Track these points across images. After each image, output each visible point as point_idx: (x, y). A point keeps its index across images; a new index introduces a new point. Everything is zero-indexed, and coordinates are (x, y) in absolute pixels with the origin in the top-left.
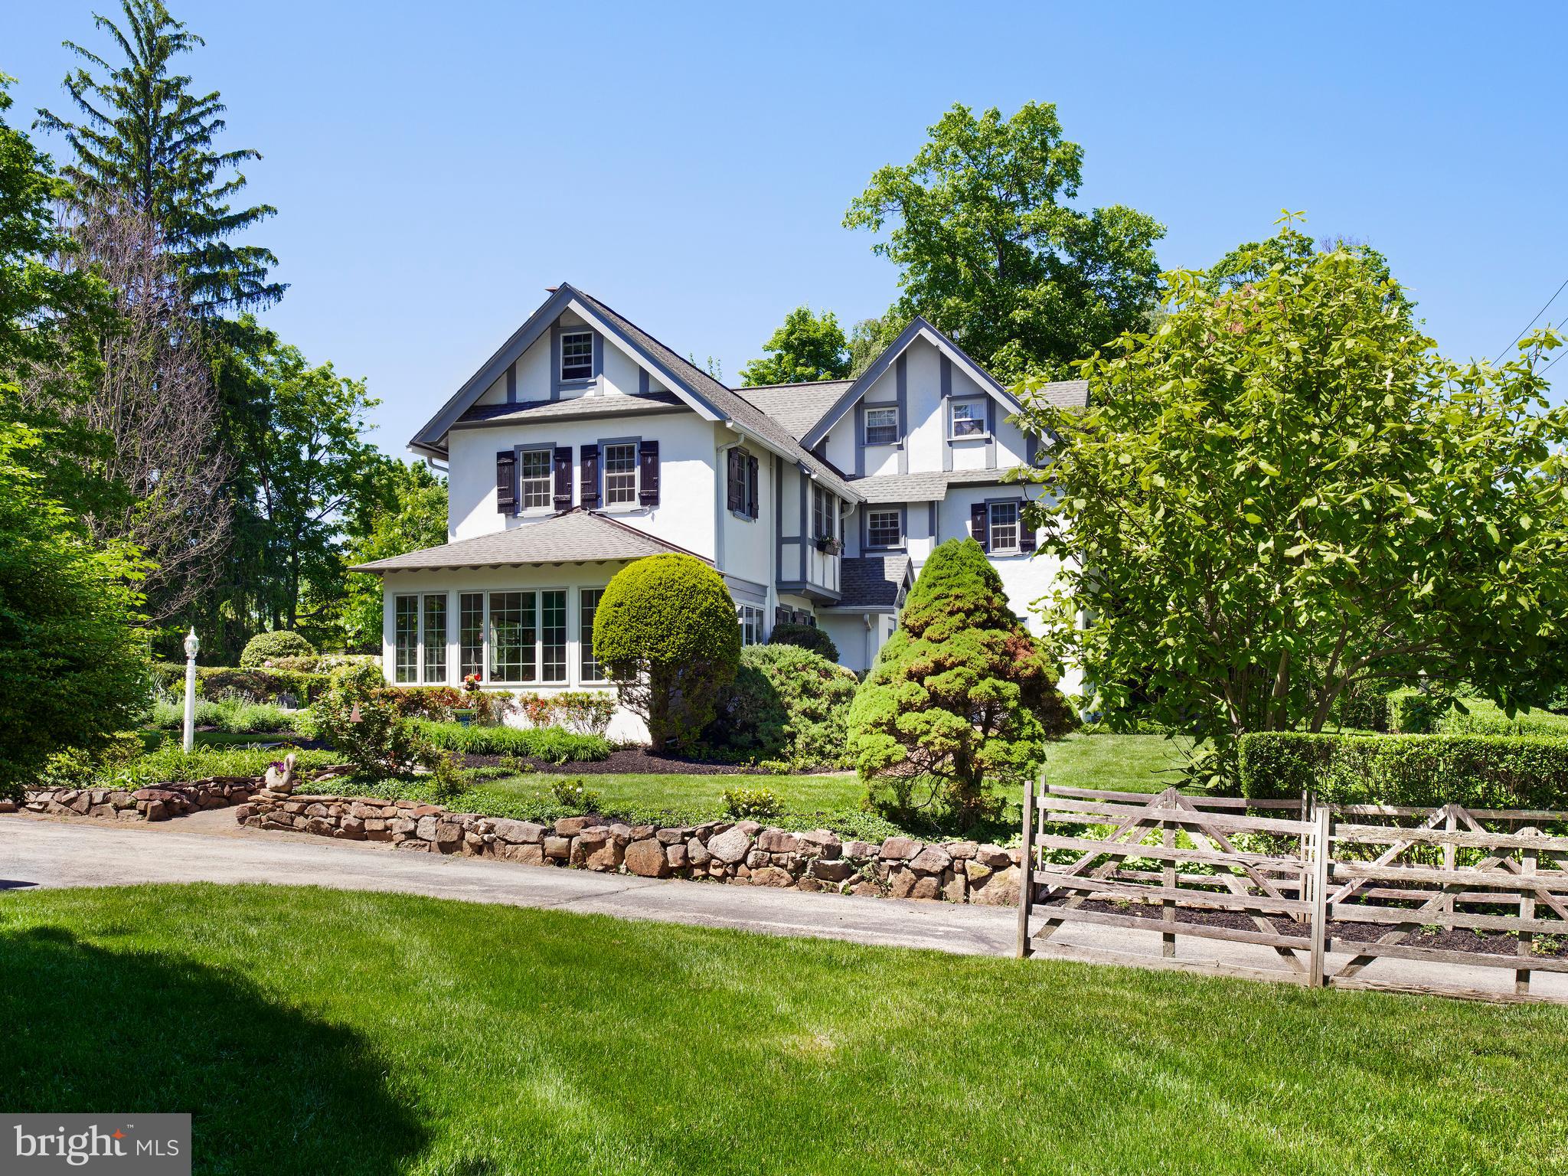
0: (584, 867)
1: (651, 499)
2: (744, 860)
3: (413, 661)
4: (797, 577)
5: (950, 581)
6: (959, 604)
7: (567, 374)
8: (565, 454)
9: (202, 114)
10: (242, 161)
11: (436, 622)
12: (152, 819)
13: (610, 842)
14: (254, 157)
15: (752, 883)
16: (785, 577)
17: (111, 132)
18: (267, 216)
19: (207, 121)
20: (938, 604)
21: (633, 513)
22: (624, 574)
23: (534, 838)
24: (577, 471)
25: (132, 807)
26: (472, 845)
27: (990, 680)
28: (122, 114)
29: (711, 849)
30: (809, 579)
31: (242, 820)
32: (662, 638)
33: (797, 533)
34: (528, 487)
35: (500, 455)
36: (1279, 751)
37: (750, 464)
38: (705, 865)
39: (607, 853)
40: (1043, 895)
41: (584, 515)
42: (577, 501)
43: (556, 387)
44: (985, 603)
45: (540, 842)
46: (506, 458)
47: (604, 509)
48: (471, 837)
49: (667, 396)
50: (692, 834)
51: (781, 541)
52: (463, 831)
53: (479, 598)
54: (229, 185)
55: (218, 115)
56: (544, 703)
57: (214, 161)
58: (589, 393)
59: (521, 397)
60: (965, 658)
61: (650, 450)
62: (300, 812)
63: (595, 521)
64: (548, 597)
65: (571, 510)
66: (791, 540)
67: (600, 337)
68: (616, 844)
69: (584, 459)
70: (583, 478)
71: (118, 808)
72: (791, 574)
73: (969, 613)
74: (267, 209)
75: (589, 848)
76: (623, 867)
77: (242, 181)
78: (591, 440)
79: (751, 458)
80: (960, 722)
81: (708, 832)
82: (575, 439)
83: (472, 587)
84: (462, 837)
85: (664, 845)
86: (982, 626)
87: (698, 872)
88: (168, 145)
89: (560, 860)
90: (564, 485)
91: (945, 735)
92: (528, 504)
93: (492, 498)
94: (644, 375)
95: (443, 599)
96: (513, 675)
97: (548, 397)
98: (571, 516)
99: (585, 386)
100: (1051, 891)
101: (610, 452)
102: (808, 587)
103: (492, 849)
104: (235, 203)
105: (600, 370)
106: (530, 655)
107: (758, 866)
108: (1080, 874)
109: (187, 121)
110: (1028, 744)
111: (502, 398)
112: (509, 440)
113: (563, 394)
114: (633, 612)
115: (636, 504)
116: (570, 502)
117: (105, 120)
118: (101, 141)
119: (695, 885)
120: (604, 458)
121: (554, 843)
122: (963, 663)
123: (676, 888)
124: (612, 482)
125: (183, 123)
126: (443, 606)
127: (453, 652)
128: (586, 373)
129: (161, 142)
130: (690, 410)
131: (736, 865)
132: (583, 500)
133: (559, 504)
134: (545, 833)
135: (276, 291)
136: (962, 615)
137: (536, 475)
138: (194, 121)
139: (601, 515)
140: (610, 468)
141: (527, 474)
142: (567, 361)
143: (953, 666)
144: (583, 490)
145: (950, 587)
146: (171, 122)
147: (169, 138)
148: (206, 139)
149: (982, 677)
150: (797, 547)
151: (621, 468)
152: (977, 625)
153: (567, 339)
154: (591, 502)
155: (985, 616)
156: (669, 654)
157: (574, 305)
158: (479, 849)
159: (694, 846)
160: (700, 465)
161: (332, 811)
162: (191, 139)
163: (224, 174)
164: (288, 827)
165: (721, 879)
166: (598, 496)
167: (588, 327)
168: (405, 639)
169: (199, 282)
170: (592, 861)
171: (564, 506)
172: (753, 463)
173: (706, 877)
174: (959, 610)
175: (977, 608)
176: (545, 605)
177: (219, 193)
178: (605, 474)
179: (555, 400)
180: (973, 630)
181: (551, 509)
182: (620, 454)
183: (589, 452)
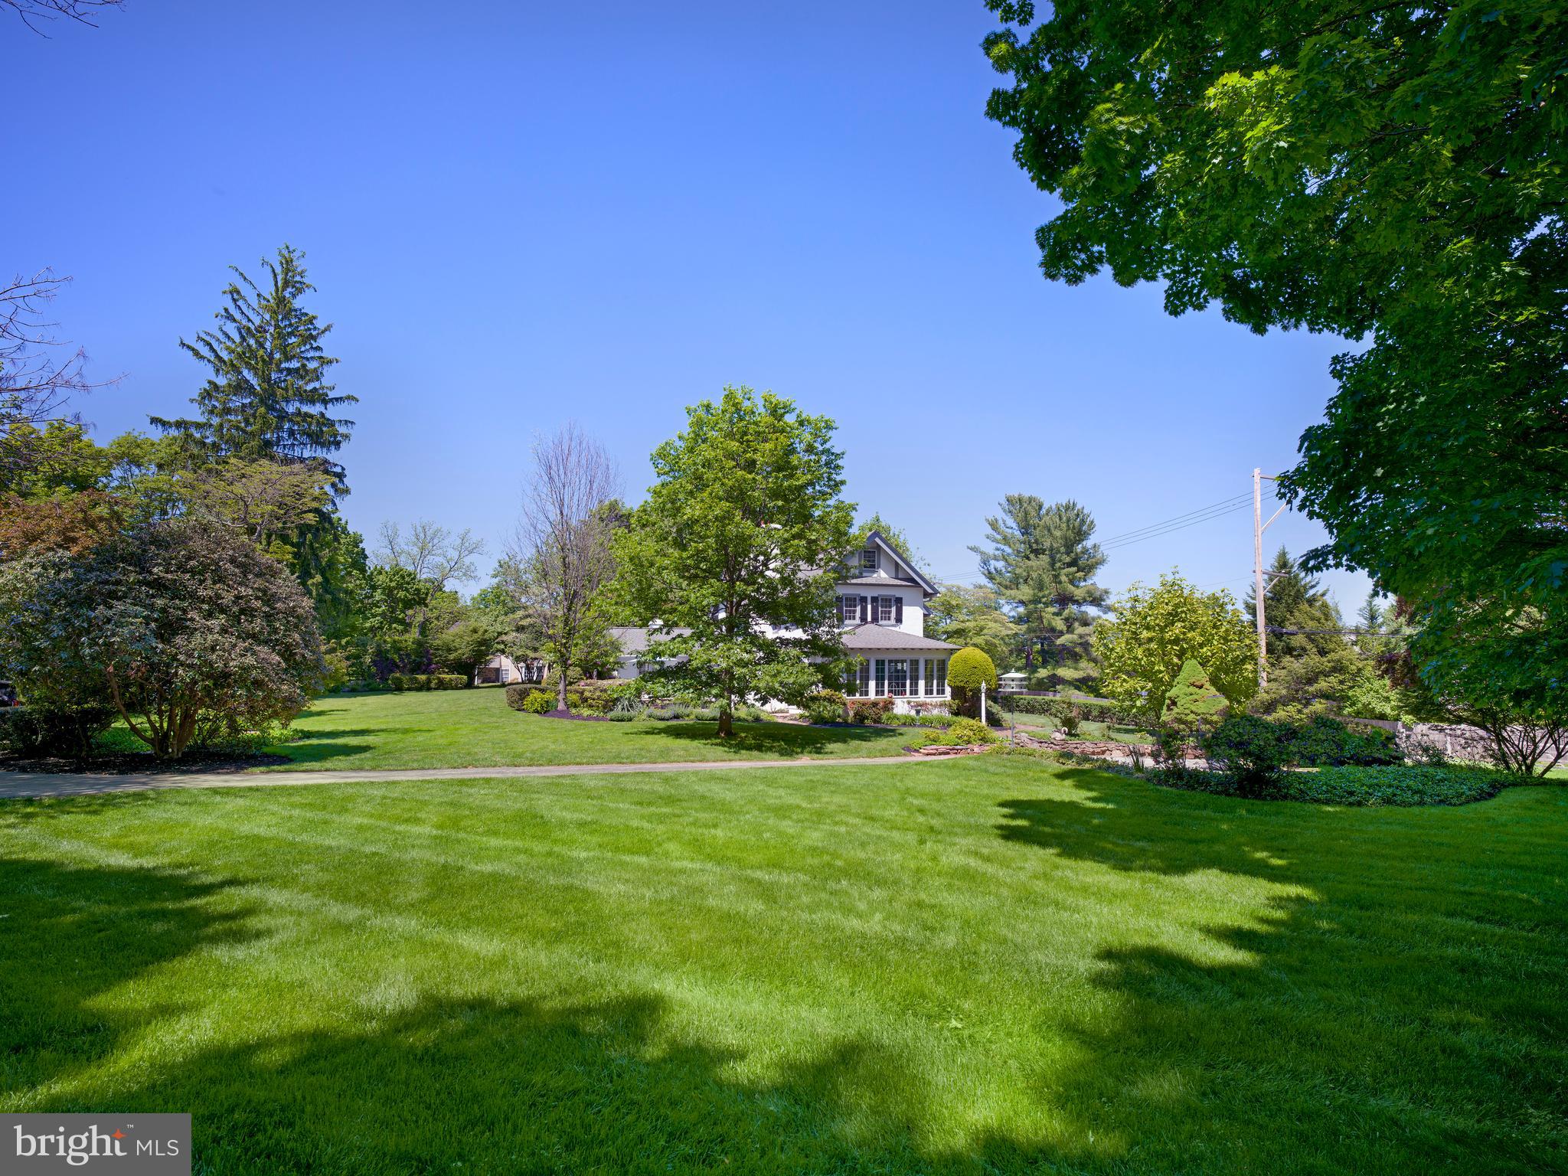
1: (899, 620)
7: (869, 566)
8: (864, 600)
21: (892, 625)
24: (869, 607)
34: (847, 611)
41: (872, 626)
42: (869, 619)
43: (861, 571)
47: (880, 623)
49: (912, 580)
53: (883, 661)
58: (875, 576)
61: (899, 601)
63: (877, 627)
64: (911, 661)
65: (867, 623)
67: (884, 551)
69: (872, 602)
70: (872, 610)
78: (875, 595)
82: (869, 594)
83: (880, 657)
90: (864, 612)
94: (897, 570)
96: (897, 692)
98: (866, 625)
99: (873, 572)
101: (883, 600)
105: (879, 567)
106: (904, 685)
113: (864, 575)
115: (893, 622)
116: (866, 619)
120: (881, 603)
124: (883, 612)
128: (873, 566)
130: (920, 586)
132: (872, 619)
133: (862, 620)
137: (853, 607)
139: (879, 626)
140: (883, 606)
141: (846, 606)
144: (872, 615)
151: (887, 607)
153: (864, 553)
154: (875, 620)
157: (877, 539)
160: (918, 608)
166: (878, 618)
171: (864, 621)
176: (910, 665)
178: (880, 609)
179: (859, 577)
181: (858, 621)
182: (887, 601)
183: (874, 600)
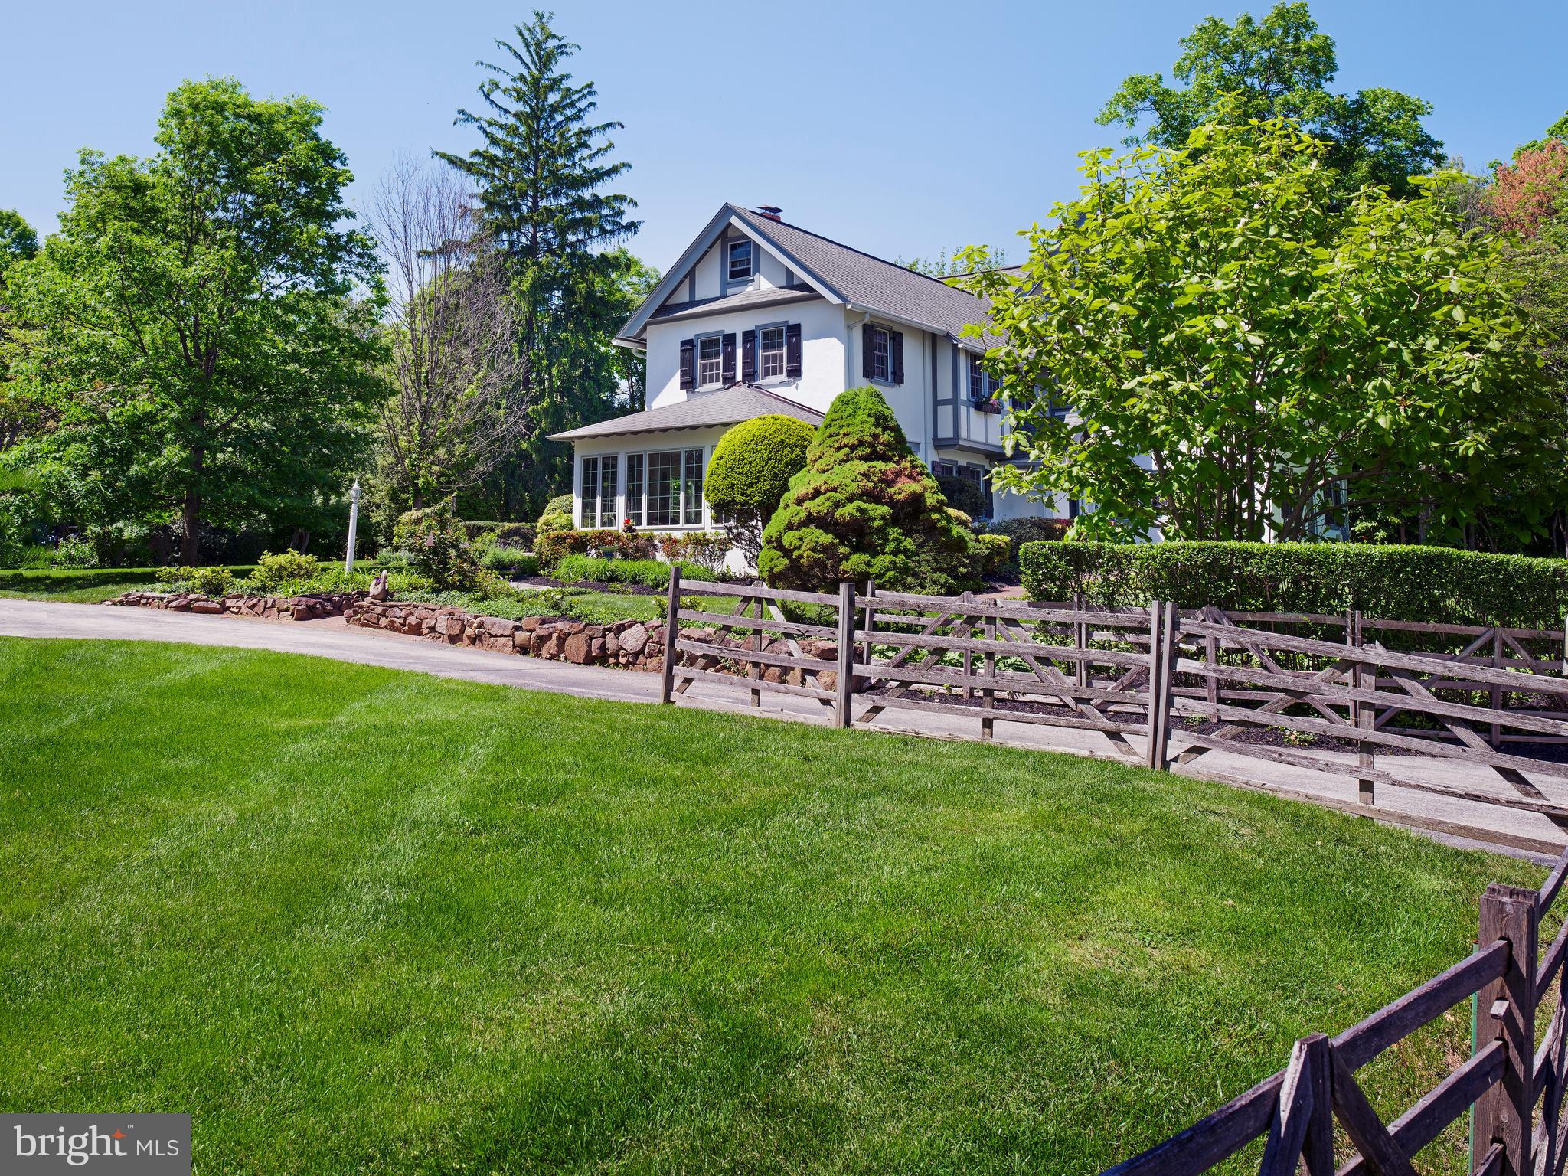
0: (538, 655)
1: (795, 372)
2: (642, 651)
3: (593, 510)
4: (950, 434)
5: (842, 422)
6: (845, 440)
7: (733, 275)
8: (730, 339)
9: (579, 99)
10: (609, 130)
11: (611, 476)
12: (297, 619)
13: (555, 636)
14: (618, 127)
15: (647, 670)
16: (940, 436)
17: (512, 121)
18: (624, 171)
19: (581, 105)
20: (829, 442)
21: (782, 384)
22: (728, 435)
23: (508, 633)
24: (739, 352)
25: (287, 610)
26: (469, 637)
27: (857, 503)
28: (520, 107)
29: (620, 642)
30: (963, 434)
31: (348, 621)
32: (751, 485)
33: (950, 396)
34: (705, 366)
35: (683, 343)
36: (1047, 557)
37: (893, 339)
38: (616, 655)
39: (551, 645)
40: (866, 685)
41: (744, 388)
42: (739, 377)
43: (725, 286)
44: (869, 439)
45: (511, 636)
46: (687, 346)
47: (760, 382)
48: (469, 631)
49: (804, 287)
50: (609, 630)
51: (937, 403)
52: (464, 627)
53: (640, 458)
54: (600, 150)
55: (591, 99)
56: (676, 542)
57: (588, 132)
58: (749, 289)
59: (699, 296)
60: (836, 484)
61: (795, 331)
62: (383, 614)
63: (753, 391)
64: (690, 456)
65: (735, 384)
66: (945, 402)
67: (757, 246)
68: (559, 638)
69: (745, 342)
70: (744, 357)
71: (279, 611)
72: (945, 431)
73: (853, 448)
74: (625, 165)
75: (543, 640)
76: (563, 656)
77: (611, 145)
78: (750, 327)
79: (895, 333)
80: (827, 538)
81: (621, 629)
82: (737, 326)
83: (635, 449)
84: (462, 631)
85: (591, 638)
86: (865, 458)
87: (612, 660)
88: (551, 125)
89: (524, 650)
90: (730, 364)
91: (812, 550)
92: (704, 381)
93: (677, 379)
94: (790, 274)
95: (615, 459)
96: (664, 520)
97: (718, 294)
98: (733, 389)
99: (746, 283)
100: (873, 681)
101: (765, 334)
102: (961, 442)
103: (481, 641)
104: (604, 162)
105: (757, 270)
106: (675, 503)
107: (651, 656)
108: (898, 666)
109: (567, 105)
110: (889, 558)
111: (686, 299)
112: (691, 330)
113: (730, 291)
114: (729, 464)
115: (784, 377)
116: (734, 377)
117: (506, 111)
118: (501, 127)
119: (609, 670)
120: (760, 341)
121: (521, 636)
122: (835, 490)
123: (595, 673)
124: (766, 359)
125: (564, 108)
126: (614, 466)
127: (621, 502)
128: (746, 272)
129: (547, 123)
130: (821, 297)
131: (637, 654)
132: (744, 376)
133: (726, 380)
134: (517, 628)
135: (632, 226)
136: (847, 450)
137: (710, 357)
138: (572, 105)
139: (758, 387)
140: (765, 348)
141: (703, 357)
142: (733, 264)
143: (827, 491)
144: (744, 368)
145: (841, 427)
146: (555, 109)
147: (553, 119)
148: (580, 118)
149: (850, 500)
150: (950, 408)
151: (773, 347)
152: (860, 458)
153: (733, 247)
154: (750, 376)
155: (868, 450)
156: (756, 498)
157: (734, 220)
158: (474, 640)
159: (610, 639)
160: (834, 341)
161: (403, 614)
162: (569, 119)
163: (596, 141)
164: (375, 625)
165: (626, 666)
166: (755, 372)
167: (745, 236)
168: (588, 494)
169: (574, 225)
170: (544, 652)
171: (730, 381)
172: (897, 339)
173: (617, 664)
174: (846, 446)
175: (861, 443)
176: (687, 462)
177: (592, 156)
178: (760, 353)
179: (724, 296)
180: (856, 462)
181: (720, 384)
182: (771, 337)
183: (749, 336)
